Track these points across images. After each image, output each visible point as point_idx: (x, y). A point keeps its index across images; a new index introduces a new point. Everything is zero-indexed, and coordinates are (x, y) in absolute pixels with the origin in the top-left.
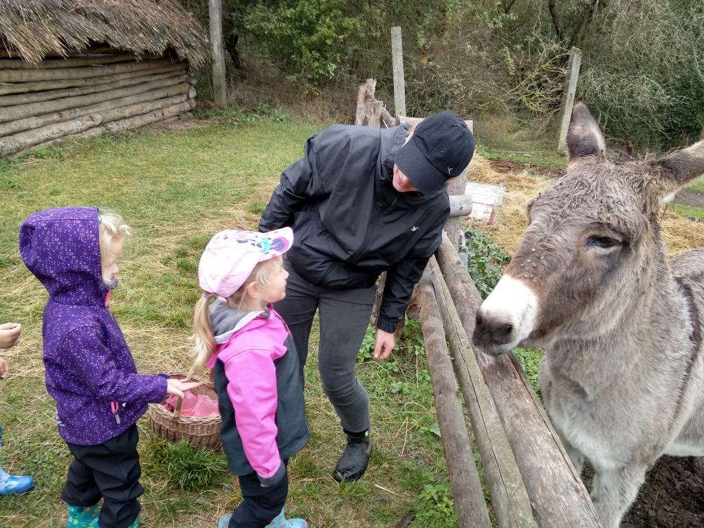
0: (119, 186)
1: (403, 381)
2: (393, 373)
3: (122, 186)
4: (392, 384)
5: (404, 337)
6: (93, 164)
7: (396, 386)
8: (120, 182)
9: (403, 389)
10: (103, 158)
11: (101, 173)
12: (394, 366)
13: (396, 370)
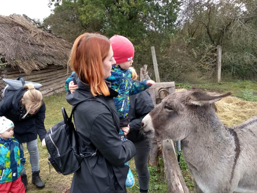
0: (57, 113)
1: (159, 184)
2: (156, 181)
3: (58, 113)
4: (155, 186)
5: (159, 165)
6: (49, 106)
7: (157, 186)
8: (58, 111)
9: (160, 188)
10: (53, 103)
11: (52, 109)
12: (156, 178)
13: (157, 179)
